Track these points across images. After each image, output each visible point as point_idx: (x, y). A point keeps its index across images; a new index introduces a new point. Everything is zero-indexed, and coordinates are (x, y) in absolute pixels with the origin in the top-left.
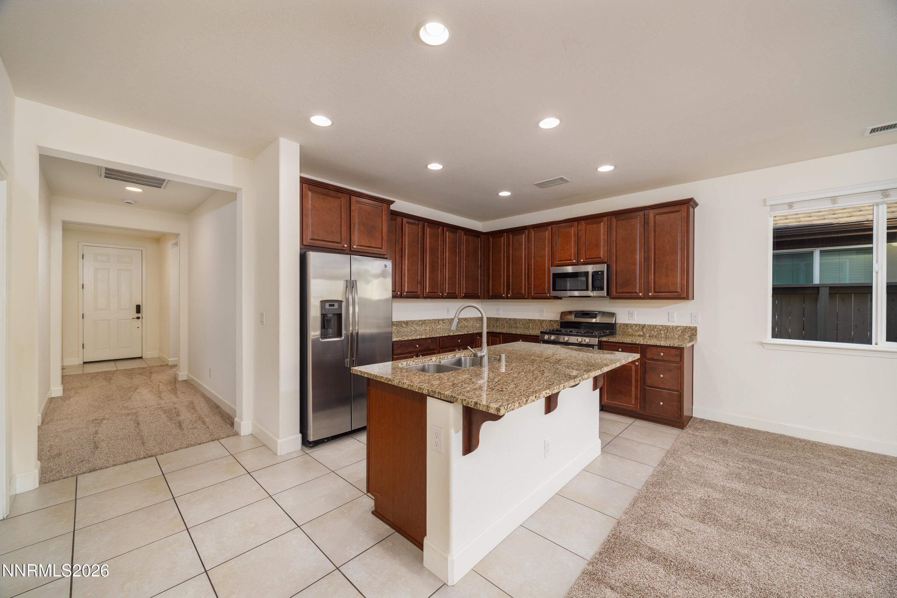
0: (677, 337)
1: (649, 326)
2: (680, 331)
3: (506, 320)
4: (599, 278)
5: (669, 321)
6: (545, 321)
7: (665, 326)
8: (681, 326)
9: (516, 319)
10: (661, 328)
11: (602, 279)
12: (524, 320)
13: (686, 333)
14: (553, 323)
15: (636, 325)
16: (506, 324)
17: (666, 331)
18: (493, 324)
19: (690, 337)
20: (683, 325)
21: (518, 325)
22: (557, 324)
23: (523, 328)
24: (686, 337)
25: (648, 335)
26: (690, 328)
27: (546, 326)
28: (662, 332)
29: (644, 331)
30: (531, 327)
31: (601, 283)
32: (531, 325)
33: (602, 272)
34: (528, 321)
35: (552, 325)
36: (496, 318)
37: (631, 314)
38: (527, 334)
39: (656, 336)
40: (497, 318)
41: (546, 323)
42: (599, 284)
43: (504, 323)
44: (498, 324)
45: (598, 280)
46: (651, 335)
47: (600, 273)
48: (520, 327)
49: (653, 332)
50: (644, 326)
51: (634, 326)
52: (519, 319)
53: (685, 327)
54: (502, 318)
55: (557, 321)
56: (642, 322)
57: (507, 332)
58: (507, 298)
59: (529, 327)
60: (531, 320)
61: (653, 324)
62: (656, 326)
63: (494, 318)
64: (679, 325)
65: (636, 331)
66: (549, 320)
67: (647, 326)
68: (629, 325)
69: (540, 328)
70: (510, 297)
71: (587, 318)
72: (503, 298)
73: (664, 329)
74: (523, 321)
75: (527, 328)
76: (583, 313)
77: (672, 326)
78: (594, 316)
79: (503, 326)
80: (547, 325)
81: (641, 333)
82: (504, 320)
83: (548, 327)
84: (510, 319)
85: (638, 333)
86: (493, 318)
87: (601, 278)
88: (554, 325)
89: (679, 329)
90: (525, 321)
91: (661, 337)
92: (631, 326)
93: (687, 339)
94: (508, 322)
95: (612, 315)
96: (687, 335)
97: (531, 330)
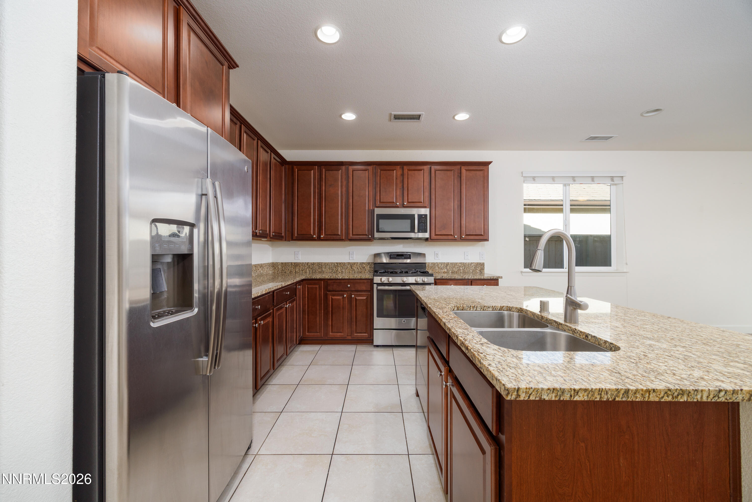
0: (471, 272)
1: (452, 263)
2: (474, 267)
3: (308, 265)
4: (423, 221)
5: (465, 259)
6: (355, 264)
7: (463, 263)
8: (474, 263)
9: (321, 263)
10: (460, 265)
11: (426, 222)
12: (332, 263)
13: (478, 268)
14: (364, 265)
15: (442, 263)
16: (308, 270)
17: (464, 267)
18: (290, 270)
19: (480, 271)
20: (475, 262)
21: (323, 269)
22: (369, 266)
23: (330, 272)
24: (478, 271)
25: (451, 271)
26: (480, 263)
27: (357, 269)
28: (461, 268)
29: (448, 268)
30: (340, 271)
31: (425, 225)
32: (339, 269)
33: (426, 215)
34: (336, 264)
35: (364, 267)
36: (294, 263)
37: (436, 255)
38: (357, 278)
39: (457, 272)
40: (296, 263)
41: (357, 265)
42: (423, 227)
43: (306, 268)
44: (297, 270)
45: (422, 222)
46: (453, 272)
47: (423, 216)
48: (327, 271)
49: (454, 269)
50: (447, 264)
51: (440, 265)
52: (325, 263)
53: (477, 264)
54: (303, 263)
55: (369, 263)
56: (446, 261)
57: (331, 278)
58: (319, 239)
59: (337, 271)
60: (340, 263)
61: (455, 262)
62: (456, 263)
63: (292, 263)
64: (472, 262)
65: (441, 268)
66: (360, 263)
67: (450, 264)
68: (436, 264)
69: (351, 272)
70: (322, 239)
71: (402, 259)
72: (314, 240)
73: (463, 265)
74: (330, 265)
75: (335, 272)
76: (397, 255)
77: (468, 263)
78: (408, 257)
79: (304, 271)
80: (359, 268)
81: (446, 270)
82: (305, 265)
83: (360, 270)
84: (313, 264)
85: (443, 270)
86: (290, 263)
87: (424, 220)
88: (366, 268)
89: (472, 265)
90: (333, 265)
91: (460, 273)
92: (438, 264)
93: (478, 273)
94: (311, 267)
95: (423, 255)
96: (478, 270)
97: (340, 274)
